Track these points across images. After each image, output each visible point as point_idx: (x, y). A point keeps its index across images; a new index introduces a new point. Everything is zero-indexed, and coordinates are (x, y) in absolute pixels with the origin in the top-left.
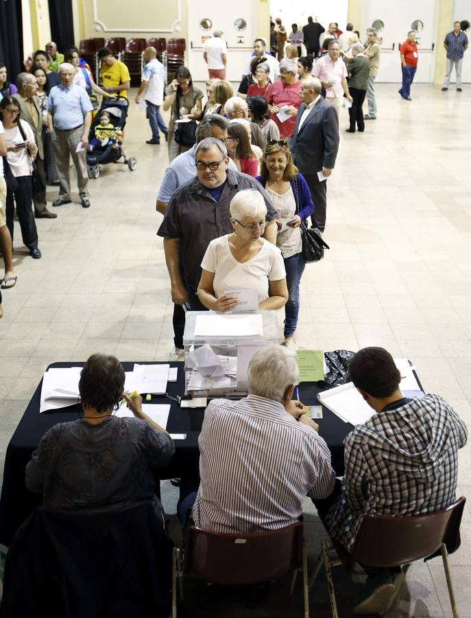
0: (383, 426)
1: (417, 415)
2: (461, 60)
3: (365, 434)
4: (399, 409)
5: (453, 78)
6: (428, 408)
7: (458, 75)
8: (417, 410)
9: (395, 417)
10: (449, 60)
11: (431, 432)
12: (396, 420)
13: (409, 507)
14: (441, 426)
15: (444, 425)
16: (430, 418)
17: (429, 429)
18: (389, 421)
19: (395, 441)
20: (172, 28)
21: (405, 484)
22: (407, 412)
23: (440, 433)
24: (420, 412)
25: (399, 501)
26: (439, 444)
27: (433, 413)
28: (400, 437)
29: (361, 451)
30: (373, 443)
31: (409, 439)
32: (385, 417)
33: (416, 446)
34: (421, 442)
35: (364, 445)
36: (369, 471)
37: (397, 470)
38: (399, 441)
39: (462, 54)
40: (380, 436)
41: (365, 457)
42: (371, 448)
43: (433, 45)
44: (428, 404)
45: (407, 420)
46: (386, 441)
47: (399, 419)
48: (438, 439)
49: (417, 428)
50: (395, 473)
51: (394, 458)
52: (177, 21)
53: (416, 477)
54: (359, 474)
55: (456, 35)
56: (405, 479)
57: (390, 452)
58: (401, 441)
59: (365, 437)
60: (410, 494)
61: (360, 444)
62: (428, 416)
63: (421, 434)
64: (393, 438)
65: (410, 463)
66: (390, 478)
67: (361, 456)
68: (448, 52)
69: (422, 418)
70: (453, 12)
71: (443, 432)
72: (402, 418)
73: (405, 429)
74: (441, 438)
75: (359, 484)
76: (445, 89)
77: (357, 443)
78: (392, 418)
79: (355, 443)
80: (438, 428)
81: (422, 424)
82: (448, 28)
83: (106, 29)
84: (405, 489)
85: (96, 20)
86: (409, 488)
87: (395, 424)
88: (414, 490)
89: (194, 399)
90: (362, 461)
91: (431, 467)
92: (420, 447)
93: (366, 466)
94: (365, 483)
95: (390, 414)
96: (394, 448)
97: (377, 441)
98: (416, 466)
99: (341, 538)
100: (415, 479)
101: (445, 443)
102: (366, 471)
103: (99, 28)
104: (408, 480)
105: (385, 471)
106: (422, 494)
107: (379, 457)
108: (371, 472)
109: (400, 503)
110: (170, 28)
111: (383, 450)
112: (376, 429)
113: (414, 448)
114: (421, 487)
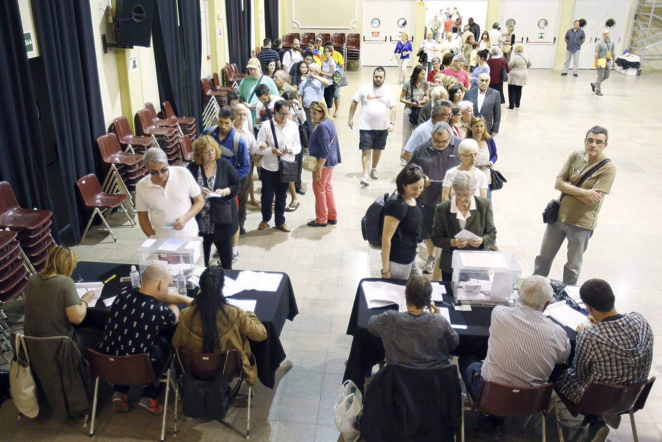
0: (607, 330)
1: (629, 325)
2: (578, 51)
3: (593, 334)
4: (617, 321)
5: (571, 66)
6: (636, 321)
7: (575, 63)
8: (629, 322)
9: (614, 325)
10: (568, 52)
11: (639, 336)
12: (615, 327)
13: (622, 380)
14: (645, 333)
15: (647, 333)
16: (637, 327)
17: (638, 334)
18: (610, 328)
19: (615, 340)
20: (350, 26)
21: (621, 367)
22: (623, 323)
23: (644, 337)
24: (631, 323)
25: (616, 376)
26: (644, 344)
27: (639, 324)
28: (618, 338)
29: (590, 344)
30: (600, 340)
31: (624, 340)
32: (607, 325)
33: (629, 344)
34: (632, 342)
35: (593, 340)
36: (595, 356)
37: (615, 357)
38: (617, 341)
39: (580, 46)
40: (605, 336)
41: (594, 348)
42: (597, 343)
43: (555, 39)
44: (636, 319)
45: (623, 328)
46: (608, 340)
47: (617, 327)
48: (643, 341)
49: (630, 333)
50: (614, 360)
51: (614, 350)
52: (354, 20)
53: (629, 363)
54: (588, 358)
55: (575, 31)
56: (620, 364)
57: (611, 347)
58: (619, 341)
59: (594, 336)
60: (623, 373)
61: (590, 339)
62: (636, 326)
63: (632, 337)
64: (614, 338)
65: (624, 354)
66: (610, 362)
67: (590, 346)
68: (568, 44)
69: (632, 327)
70: (573, 12)
71: (646, 337)
72: (619, 326)
73: (622, 333)
74: (645, 341)
75: (587, 363)
76: (564, 74)
77: (588, 339)
78: (612, 325)
79: (586, 338)
80: (643, 334)
81: (633, 331)
82: (569, 25)
83: (301, 27)
84: (620, 370)
85: (294, 20)
86: (623, 369)
87: (614, 329)
88: (626, 371)
89: (462, 305)
90: (591, 350)
91: (638, 357)
92: (631, 346)
93: (593, 353)
94: (591, 363)
95: (611, 323)
96: (614, 345)
97: (602, 339)
98: (628, 357)
99: (568, 395)
100: (627, 364)
101: (647, 344)
102: (594, 356)
103: (295, 26)
104: (623, 364)
105: (607, 358)
106: (631, 374)
107: (603, 349)
108: (597, 357)
109: (616, 378)
110: (348, 26)
111: (606, 345)
112: (601, 331)
113: (627, 346)
114: (631, 369)
